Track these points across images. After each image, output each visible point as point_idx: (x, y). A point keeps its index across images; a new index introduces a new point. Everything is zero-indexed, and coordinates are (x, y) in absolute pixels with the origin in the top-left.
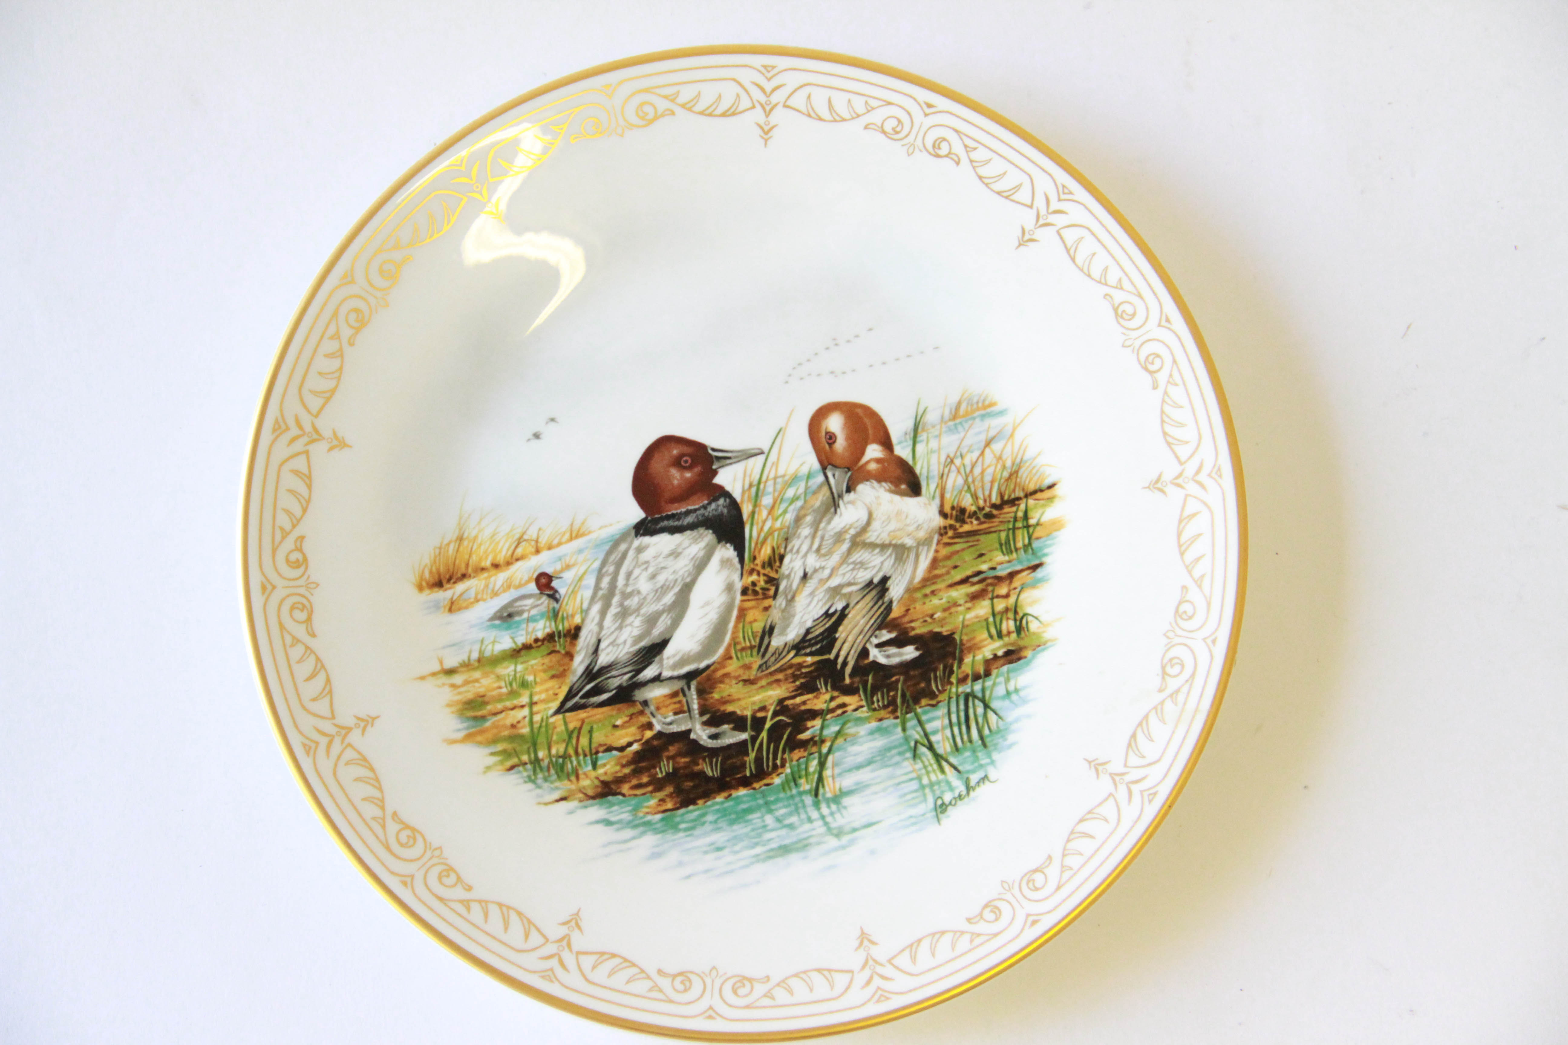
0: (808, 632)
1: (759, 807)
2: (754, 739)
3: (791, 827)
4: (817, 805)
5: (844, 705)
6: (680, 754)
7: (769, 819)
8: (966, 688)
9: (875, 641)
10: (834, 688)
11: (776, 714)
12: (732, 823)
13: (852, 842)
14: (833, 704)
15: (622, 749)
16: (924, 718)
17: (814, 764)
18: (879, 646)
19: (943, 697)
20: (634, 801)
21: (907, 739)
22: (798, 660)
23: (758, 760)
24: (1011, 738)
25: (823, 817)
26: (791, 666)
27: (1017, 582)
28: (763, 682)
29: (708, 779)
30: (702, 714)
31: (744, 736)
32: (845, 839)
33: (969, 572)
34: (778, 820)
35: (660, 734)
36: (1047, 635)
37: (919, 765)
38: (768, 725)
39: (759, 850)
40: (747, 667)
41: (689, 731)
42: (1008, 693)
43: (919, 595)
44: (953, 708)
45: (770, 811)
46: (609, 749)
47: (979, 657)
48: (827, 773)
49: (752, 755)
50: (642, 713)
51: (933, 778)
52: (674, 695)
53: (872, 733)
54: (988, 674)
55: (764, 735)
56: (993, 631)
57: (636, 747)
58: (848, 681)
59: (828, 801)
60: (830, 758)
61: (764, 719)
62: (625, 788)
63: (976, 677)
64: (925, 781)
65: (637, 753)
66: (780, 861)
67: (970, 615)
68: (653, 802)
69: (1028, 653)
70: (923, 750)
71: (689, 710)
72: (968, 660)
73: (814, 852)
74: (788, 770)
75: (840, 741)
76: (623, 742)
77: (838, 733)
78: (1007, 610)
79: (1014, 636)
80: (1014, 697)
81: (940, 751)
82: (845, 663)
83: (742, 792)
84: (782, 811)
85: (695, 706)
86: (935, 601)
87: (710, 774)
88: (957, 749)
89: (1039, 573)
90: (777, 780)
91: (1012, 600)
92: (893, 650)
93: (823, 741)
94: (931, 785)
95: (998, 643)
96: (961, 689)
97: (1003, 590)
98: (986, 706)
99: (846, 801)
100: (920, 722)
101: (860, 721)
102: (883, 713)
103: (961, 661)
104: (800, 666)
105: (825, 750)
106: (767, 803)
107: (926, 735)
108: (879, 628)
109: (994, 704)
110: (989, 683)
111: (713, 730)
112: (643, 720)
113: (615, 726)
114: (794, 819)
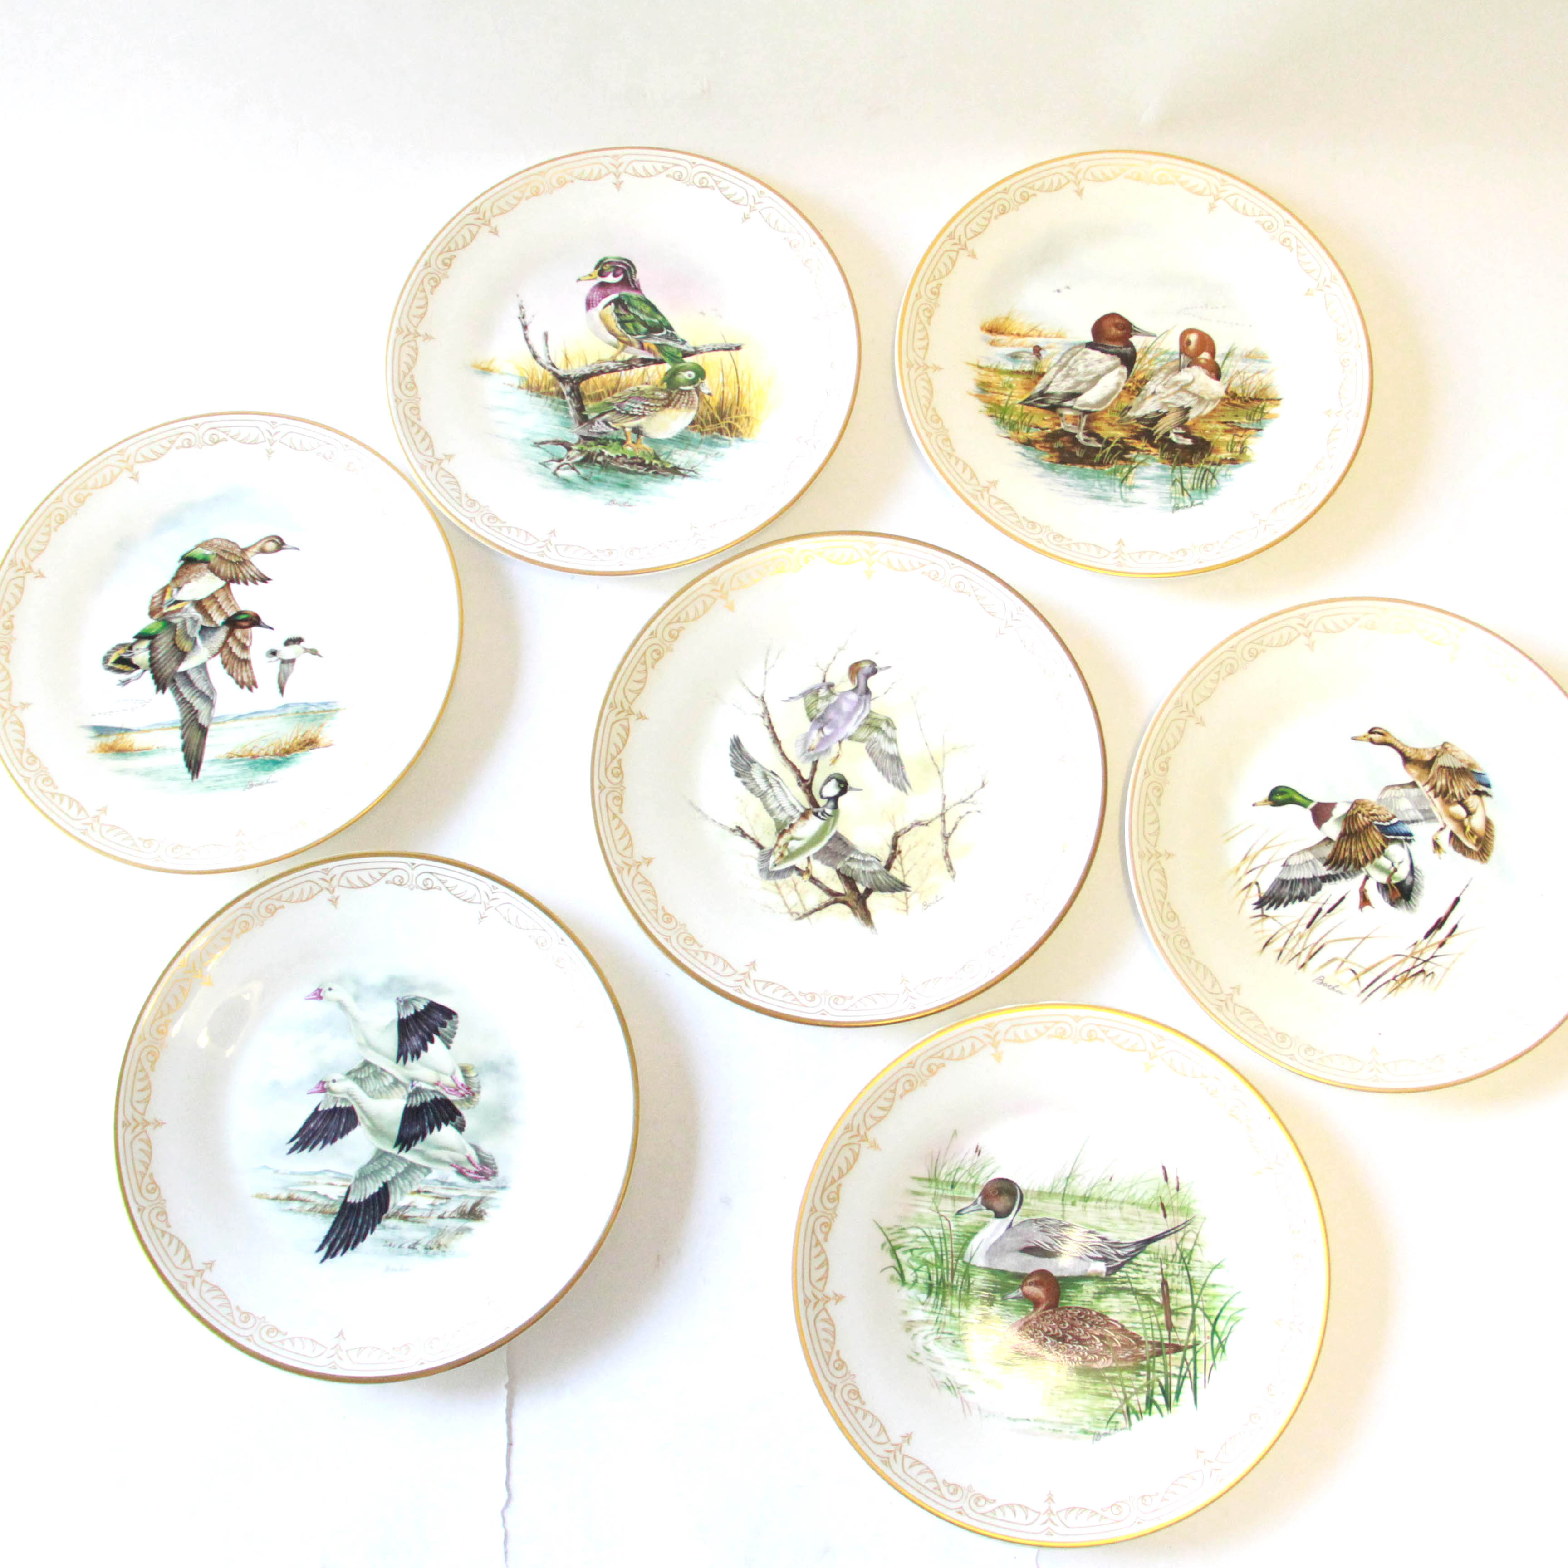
0: (1146, 415)
1: (1094, 477)
2: (1104, 449)
3: (1105, 490)
4: (1120, 486)
5: (1150, 451)
6: (1068, 441)
7: (1097, 484)
8: (1208, 466)
9: (1175, 431)
10: (1148, 442)
11: (1118, 442)
12: (1079, 478)
13: (1131, 506)
14: (1145, 449)
15: (1043, 429)
16: (1184, 471)
17: (1126, 470)
18: (1176, 434)
19: (1196, 466)
20: (1038, 453)
21: (1172, 476)
22: (1137, 425)
23: (1102, 457)
24: (1219, 492)
25: (1121, 492)
26: (1132, 426)
27: (1248, 433)
28: (1117, 427)
29: (1076, 457)
30: (1085, 428)
31: (1099, 446)
32: (1127, 504)
33: (1229, 420)
34: (1101, 486)
35: (1062, 430)
36: (1252, 458)
37: (1173, 489)
38: (1112, 445)
39: (1087, 493)
40: (1113, 419)
41: (1075, 434)
42: (1226, 475)
43: (1202, 420)
44: (1199, 472)
45: (1098, 480)
46: (1037, 427)
47: (1219, 456)
48: (1131, 475)
49: (1100, 455)
50: (1058, 418)
51: (1178, 496)
52: (1075, 417)
53: (1158, 467)
54: (1220, 464)
55: (1109, 449)
56: (1229, 448)
57: (1049, 431)
58: (1155, 442)
59: (1126, 487)
60: (1135, 470)
61: (1111, 443)
62: (1037, 446)
63: (1214, 464)
64: (1173, 495)
65: (1049, 434)
66: (1095, 501)
67: (1222, 438)
68: (1047, 456)
69: (1241, 463)
70: (1178, 484)
71: (1080, 425)
72: (1213, 455)
73: (1111, 503)
74: (1114, 467)
75: (1141, 465)
76: (1045, 426)
77: (1142, 462)
78: (1239, 442)
79: (1238, 454)
80: (1228, 477)
81: (1185, 486)
82: (1157, 435)
83: (1089, 468)
84: (1104, 483)
85: (1083, 425)
86: (1208, 426)
87: (1078, 454)
88: (1193, 489)
89: (1259, 433)
90: (1107, 469)
91: (1243, 439)
92: (1181, 438)
93: (1134, 462)
94: (1175, 498)
95: (1230, 454)
96: (1205, 466)
97: (1240, 433)
98: (1214, 477)
99: (1134, 490)
100: (1181, 472)
101: (1154, 460)
102: (1166, 461)
103: (1209, 455)
104: (1137, 427)
105: (1134, 465)
106: (1098, 477)
107: (1182, 478)
108: (1180, 426)
109: (1218, 477)
110: (1219, 468)
111: (1087, 438)
112: (1057, 421)
113: (1044, 419)
114: (1108, 488)
